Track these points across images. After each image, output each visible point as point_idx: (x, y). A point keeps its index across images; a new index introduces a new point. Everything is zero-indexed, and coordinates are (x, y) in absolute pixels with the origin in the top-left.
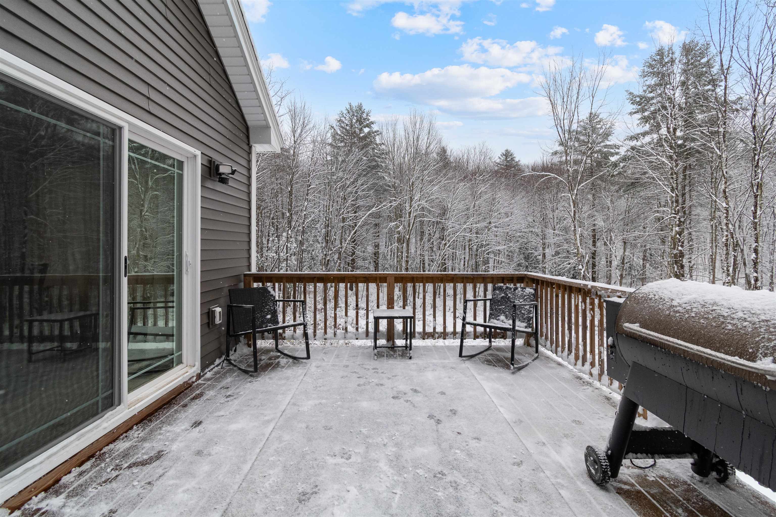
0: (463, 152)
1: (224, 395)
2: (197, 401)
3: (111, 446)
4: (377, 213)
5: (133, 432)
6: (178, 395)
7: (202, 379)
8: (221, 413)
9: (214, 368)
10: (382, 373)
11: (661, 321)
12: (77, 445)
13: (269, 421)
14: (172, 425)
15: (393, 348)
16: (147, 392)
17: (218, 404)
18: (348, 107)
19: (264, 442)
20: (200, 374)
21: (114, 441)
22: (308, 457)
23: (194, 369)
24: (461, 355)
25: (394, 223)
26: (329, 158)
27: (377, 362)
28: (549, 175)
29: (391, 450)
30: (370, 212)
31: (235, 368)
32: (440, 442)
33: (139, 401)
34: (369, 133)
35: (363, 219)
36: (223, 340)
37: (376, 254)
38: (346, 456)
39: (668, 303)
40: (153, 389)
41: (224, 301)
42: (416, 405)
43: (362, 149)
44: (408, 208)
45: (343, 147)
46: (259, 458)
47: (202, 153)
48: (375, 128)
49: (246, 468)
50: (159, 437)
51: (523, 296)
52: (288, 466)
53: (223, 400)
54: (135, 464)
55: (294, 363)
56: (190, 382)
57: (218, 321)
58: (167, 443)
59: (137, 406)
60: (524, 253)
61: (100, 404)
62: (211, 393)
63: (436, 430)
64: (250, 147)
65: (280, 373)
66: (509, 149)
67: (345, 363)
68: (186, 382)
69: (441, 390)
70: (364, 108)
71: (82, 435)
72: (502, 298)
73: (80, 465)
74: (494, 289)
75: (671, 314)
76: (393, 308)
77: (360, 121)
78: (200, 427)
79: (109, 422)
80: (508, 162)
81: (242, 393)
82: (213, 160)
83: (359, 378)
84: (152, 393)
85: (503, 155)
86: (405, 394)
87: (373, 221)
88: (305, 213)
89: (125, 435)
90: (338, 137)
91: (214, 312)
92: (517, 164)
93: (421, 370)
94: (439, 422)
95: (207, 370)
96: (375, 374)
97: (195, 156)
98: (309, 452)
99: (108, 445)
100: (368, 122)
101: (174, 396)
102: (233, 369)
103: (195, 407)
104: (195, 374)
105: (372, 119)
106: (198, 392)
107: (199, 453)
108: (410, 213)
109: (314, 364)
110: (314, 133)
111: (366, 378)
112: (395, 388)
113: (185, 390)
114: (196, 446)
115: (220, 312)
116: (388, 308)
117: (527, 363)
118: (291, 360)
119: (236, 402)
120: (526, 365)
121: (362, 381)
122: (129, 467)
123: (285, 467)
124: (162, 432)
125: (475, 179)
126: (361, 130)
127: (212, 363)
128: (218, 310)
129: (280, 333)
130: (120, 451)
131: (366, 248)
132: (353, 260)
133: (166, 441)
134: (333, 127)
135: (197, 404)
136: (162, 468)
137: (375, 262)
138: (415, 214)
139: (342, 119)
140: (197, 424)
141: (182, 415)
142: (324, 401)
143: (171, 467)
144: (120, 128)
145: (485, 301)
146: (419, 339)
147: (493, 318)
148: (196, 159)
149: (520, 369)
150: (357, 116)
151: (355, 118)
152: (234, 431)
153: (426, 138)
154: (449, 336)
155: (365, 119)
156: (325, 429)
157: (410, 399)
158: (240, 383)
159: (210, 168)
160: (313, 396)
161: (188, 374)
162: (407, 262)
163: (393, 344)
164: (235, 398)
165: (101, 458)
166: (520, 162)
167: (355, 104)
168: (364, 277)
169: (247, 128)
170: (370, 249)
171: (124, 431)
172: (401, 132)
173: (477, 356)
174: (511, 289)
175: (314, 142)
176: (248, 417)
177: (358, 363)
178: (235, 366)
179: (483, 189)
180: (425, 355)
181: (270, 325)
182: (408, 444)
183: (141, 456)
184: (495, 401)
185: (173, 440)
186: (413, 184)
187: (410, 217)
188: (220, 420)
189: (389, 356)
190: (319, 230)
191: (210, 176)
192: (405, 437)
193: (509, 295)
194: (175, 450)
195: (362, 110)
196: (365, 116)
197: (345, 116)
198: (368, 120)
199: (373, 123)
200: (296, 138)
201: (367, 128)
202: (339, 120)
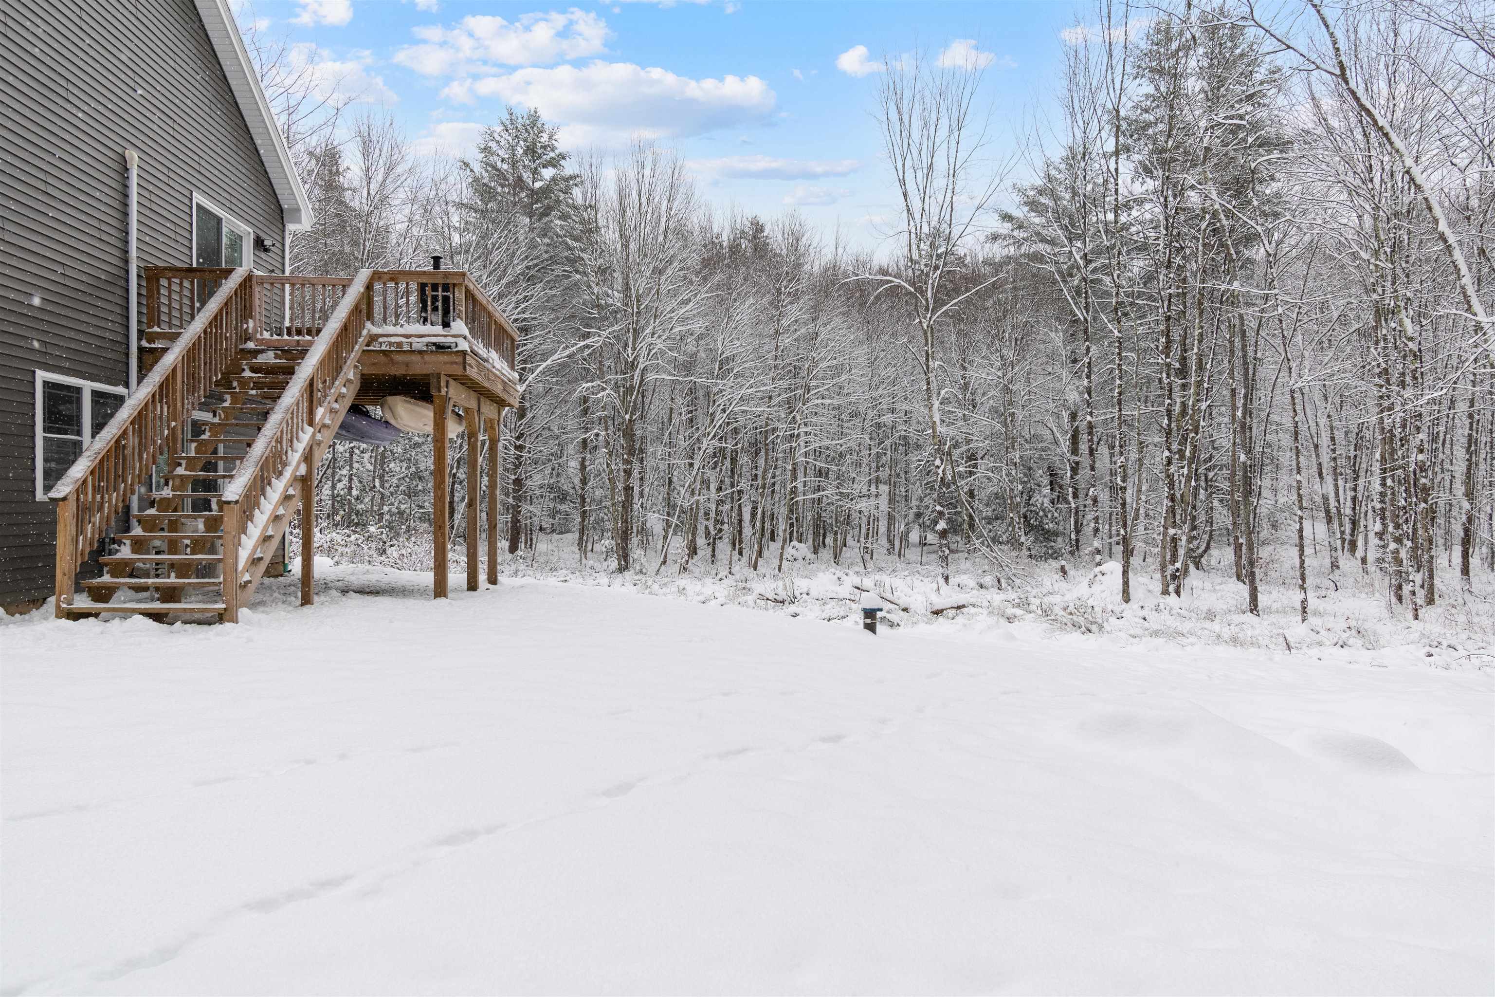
18: (505, 117)
28: (891, 282)
34: (554, 179)
35: (532, 377)
47: (254, 232)
48: (569, 168)
64: (284, 226)
70: (542, 120)
77: (531, 151)
82: (261, 237)
90: (483, 189)
97: (249, 232)
100: (552, 155)
105: (561, 147)
126: (535, 173)
134: (467, 165)
138: (642, 366)
139: (493, 145)
144: (223, 221)
148: (250, 235)
150: (525, 140)
151: (522, 143)
155: (544, 147)
159: (258, 242)
162: (627, 472)
167: (521, 111)
191: (259, 245)
195: (540, 126)
196: (545, 138)
197: (498, 138)
198: (553, 150)
199: (564, 158)
200: (372, 192)
201: (550, 168)
202: (483, 147)
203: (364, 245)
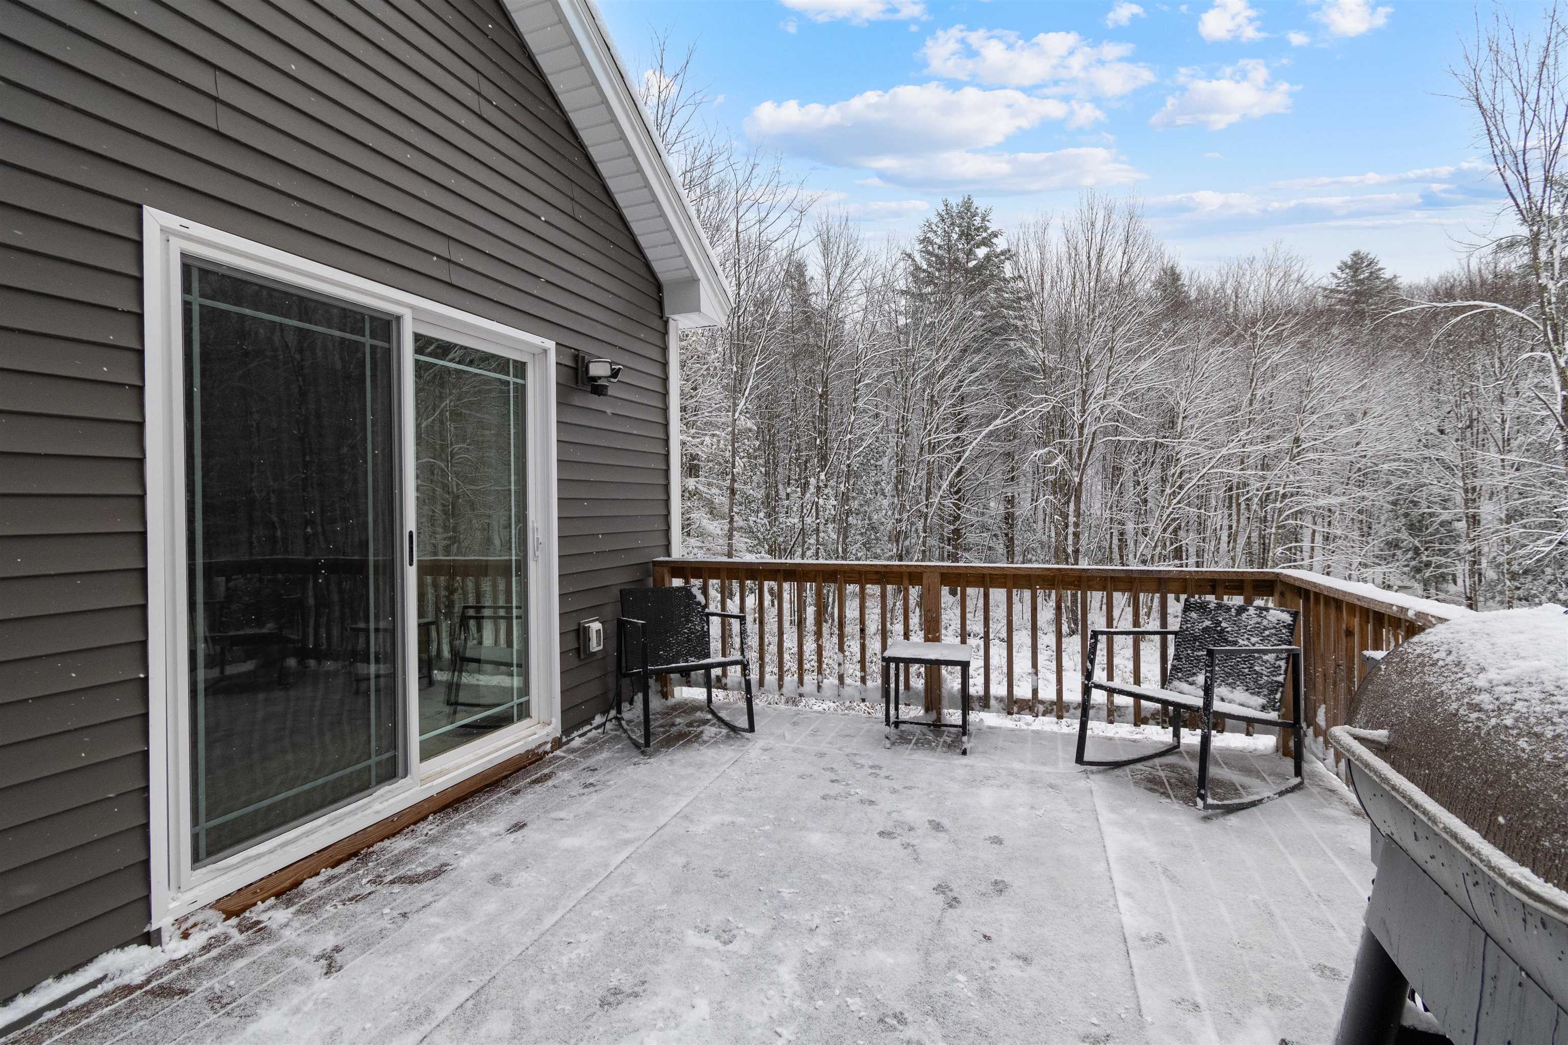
0: (1224, 272)
1: (583, 781)
2: (537, 787)
3: (387, 843)
4: (1008, 429)
5: (425, 825)
6: (515, 772)
7: (564, 748)
8: (562, 814)
9: (590, 730)
10: (887, 777)
11: (1433, 729)
12: (329, 833)
13: (627, 842)
14: (482, 822)
15: (937, 726)
16: (459, 761)
17: (565, 798)
18: (941, 208)
19: (600, 879)
20: (560, 739)
21: (393, 835)
22: (658, 924)
23: (549, 729)
24: (1080, 759)
25: (1041, 451)
26: (902, 321)
27: (887, 753)
28: (1478, 307)
29: (821, 942)
30: (991, 428)
31: (624, 735)
32: (931, 948)
33: (441, 774)
34: (988, 258)
35: (974, 444)
36: (611, 680)
37: (1009, 518)
38: (726, 936)
39: (1466, 680)
40: (471, 756)
41: (611, 611)
42: (922, 857)
43: (972, 293)
44: (1077, 417)
45: (932, 294)
46: (578, 907)
47: (557, 344)
48: (1001, 244)
49: (549, 920)
50: (455, 840)
51: (1259, 630)
52: (616, 934)
53: (576, 790)
54: (401, 878)
55: (728, 736)
56: (540, 751)
57: (595, 646)
58: (459, 852)
59: (435, 783)
60: (1406, 515)
61: (373, 773)
62: (565, 776)
63: (936, 919)
64: (666, 323)
65: (694, 753)
66: (1363, 250)
67: (823, 747)
68: (532, 750)
69: (996, 834)
70: (975, 205)
71: (340, 819)
72: (1206, 630)
73: (333, 867)
74: (1187, 608)
75: (1461, 712)
76: (937, 639)
77: (966, 235)
78: (519, 834)
79: (386, 804)
80: (1361, 282)
81: (612, 783)
82: (581, 354)
83: (832, 781)
84: (467, 764)
85: (1344, 267)
86: (911, 829)
87: (997, 447)
88: (849, 436)
89: (412, 827)
90: (922, 275)
91: (587, 630)
92: (1391, 285)
93: (975, 781)
94: (953, 903)
95: (576, 734)
96: (871, 779)
97: (545, 351)
98: (664, 915)
99: (382, 840)
100: (984, 235)
101: (508, 773)
102: (620, 736)
103: (530, 796)
104: (550, 739)
105: (993, 227)
106: (546, 771)
107: (495, 879)
108: (1082, 426)
109: (761, 743)
110: (866, 273)
111: (848, 784)
112: (894, 815)
113: (530, 764)
114: (497, 866)
115: (598, 631)
116: (927, 640)
117: (1257, 797)
118: (724, 731)
119: (595, 797)
120: (1253, 804)
121: (837, 789)
122: (392, 882)
123: (610, 933)
124: (463, 831)
125: (1254, 335)
126: (970, 253)
127: (588, 721)
128: (596, 626)
129: (717, 677)
130: (394, 853)
131: (986, 507)
132: (956, 531)
133: (460, 849)
134: (909, 256)
135: (535, 792)
136: (433, 893)
137: (1007, 535)
138: (1093, 429)
139: (930, 235)
140: (518, 827)
141: (503, 809)
142: (740, 820)
143: (445, 894)
144: (398, 318)
145: (1164, 635)
146: (998, 712)
147: (1179, 679)
148: (546, 356)
149: (1230, 810)
150: (960, 226)
151: (957, 229)
152: (566, 850)
153: (1119, 254)
154: (1072, 711)
155: (977, 229)
156: (716, 875)
157: (915, 842)
158: (618, 763)
159: (576, 370)
160: (728, 806)
161: (536, 736)
162: (1076, 535)
163: (939, 718)
164: (596, 791)
165: (364, 861)
166: (1399, 280)
167: (956, 201)
168: (877, 573)
169: (659, 287)
170: (996, 507)
171: (412, 821)
172: (1057, 244)
173: (1132, 766)
174: (1228, 609)
175: (868, 291)
176: (600, 828)
177: (848, 751)
178: (625, 731)
179: (1276, 357)
180: (1002, 749)
181: (692, 659)
182: (860, 937)
183: (415, 868)
184: (1118, 878)
185: (469, 850)
186: (1087, 360)
187: (1081, 434)
188: (554, 826)
189: (922, 743)
190: (885, 469)
191: (577, 383)
192: (861, 922)
193: (1224, 625)
194: (465, 866)
195: (973, 210)
196: (977, 221)
197: (935, 228)
198: (985, 231)
199: (996, 236)
200: (832, 288)
201: (983, 247)
202: (922, 238)
203: (826, 336)
